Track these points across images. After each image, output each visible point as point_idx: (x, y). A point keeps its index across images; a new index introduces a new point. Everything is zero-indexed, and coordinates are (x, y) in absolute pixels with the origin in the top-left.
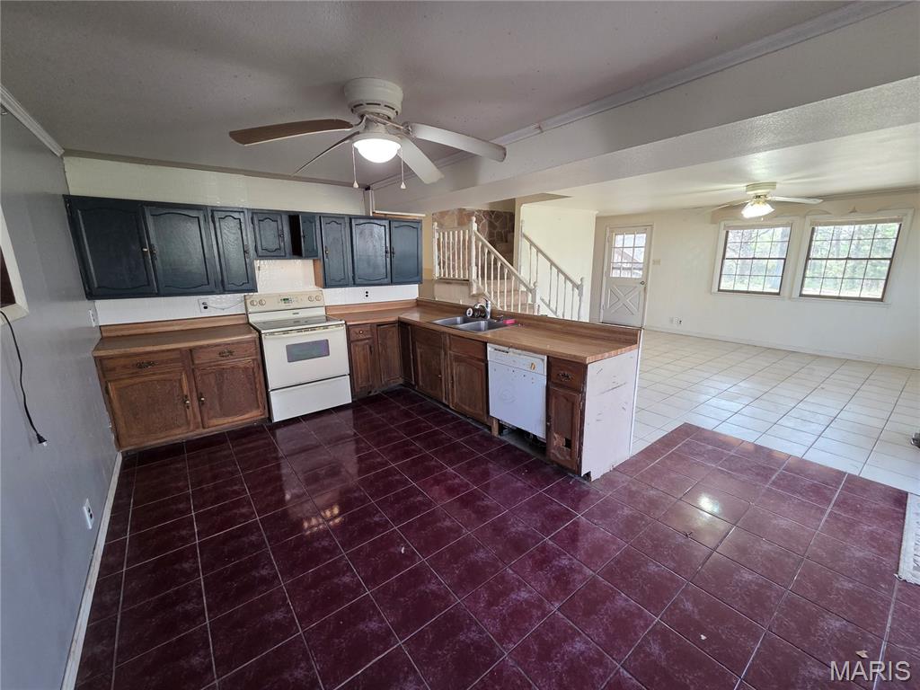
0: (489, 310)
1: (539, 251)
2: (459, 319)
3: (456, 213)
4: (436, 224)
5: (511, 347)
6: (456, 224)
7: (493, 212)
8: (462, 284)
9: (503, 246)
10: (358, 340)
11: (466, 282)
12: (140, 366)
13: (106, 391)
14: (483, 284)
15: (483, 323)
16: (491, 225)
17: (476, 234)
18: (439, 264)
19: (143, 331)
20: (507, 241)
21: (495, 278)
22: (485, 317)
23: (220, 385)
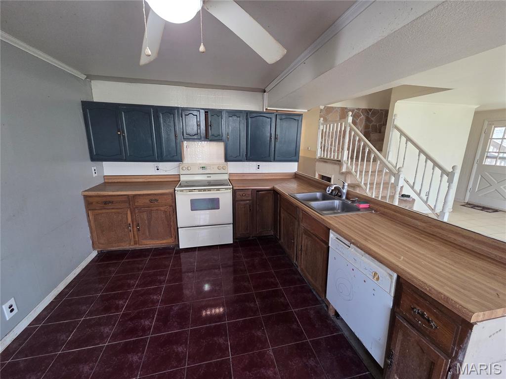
0: (345, 191)
1: (409, 139)
2: (318, 194)
3: (339, 111)
4: (322, 119)
5: (353, 244)
6: (338, 119)
7: (370, 110)
8: (335, 164)
9: (374, 136)
10: (242, 201)
11: (339, 162)
12: (106, 203)
13: (88, 216)
14: (351, 164)
15: (337, 203)
16: (368, 119)
17: (350, 126)
18: (321, 148)
19: (123, 180)
20: (380, 132)
21: (363, 160)
22: (341, 196)
23: (149, 220)
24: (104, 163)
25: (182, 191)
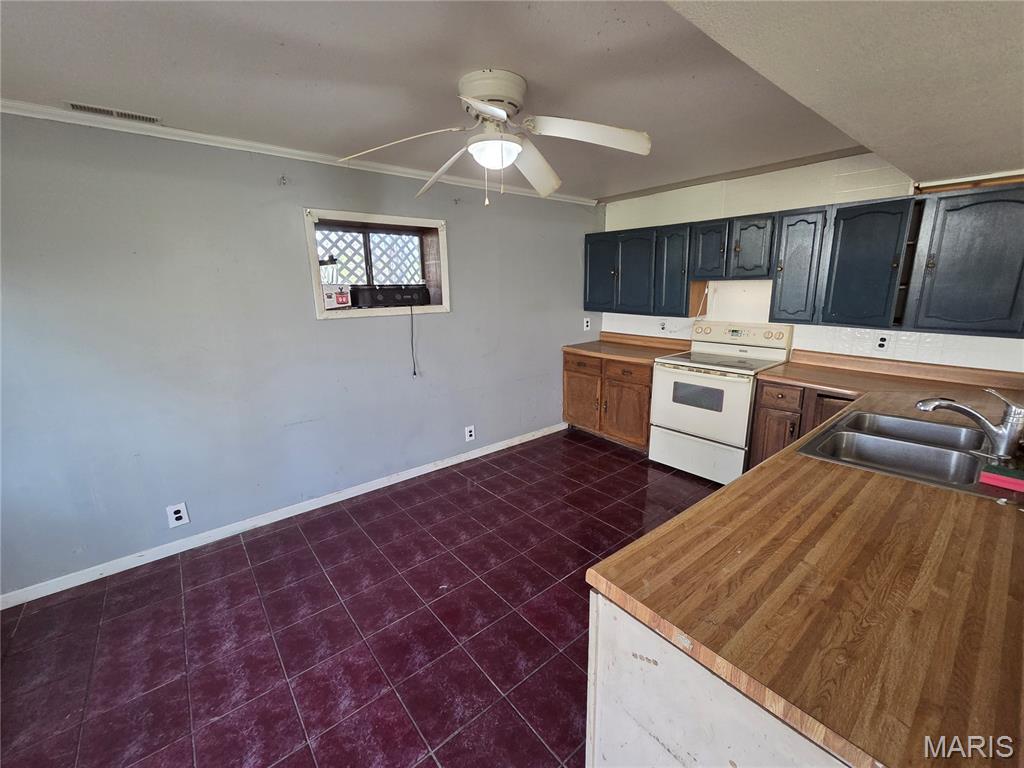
10: (773, 408)
23: (620, 400)
24: (604, 314)
25: (663, 364)
